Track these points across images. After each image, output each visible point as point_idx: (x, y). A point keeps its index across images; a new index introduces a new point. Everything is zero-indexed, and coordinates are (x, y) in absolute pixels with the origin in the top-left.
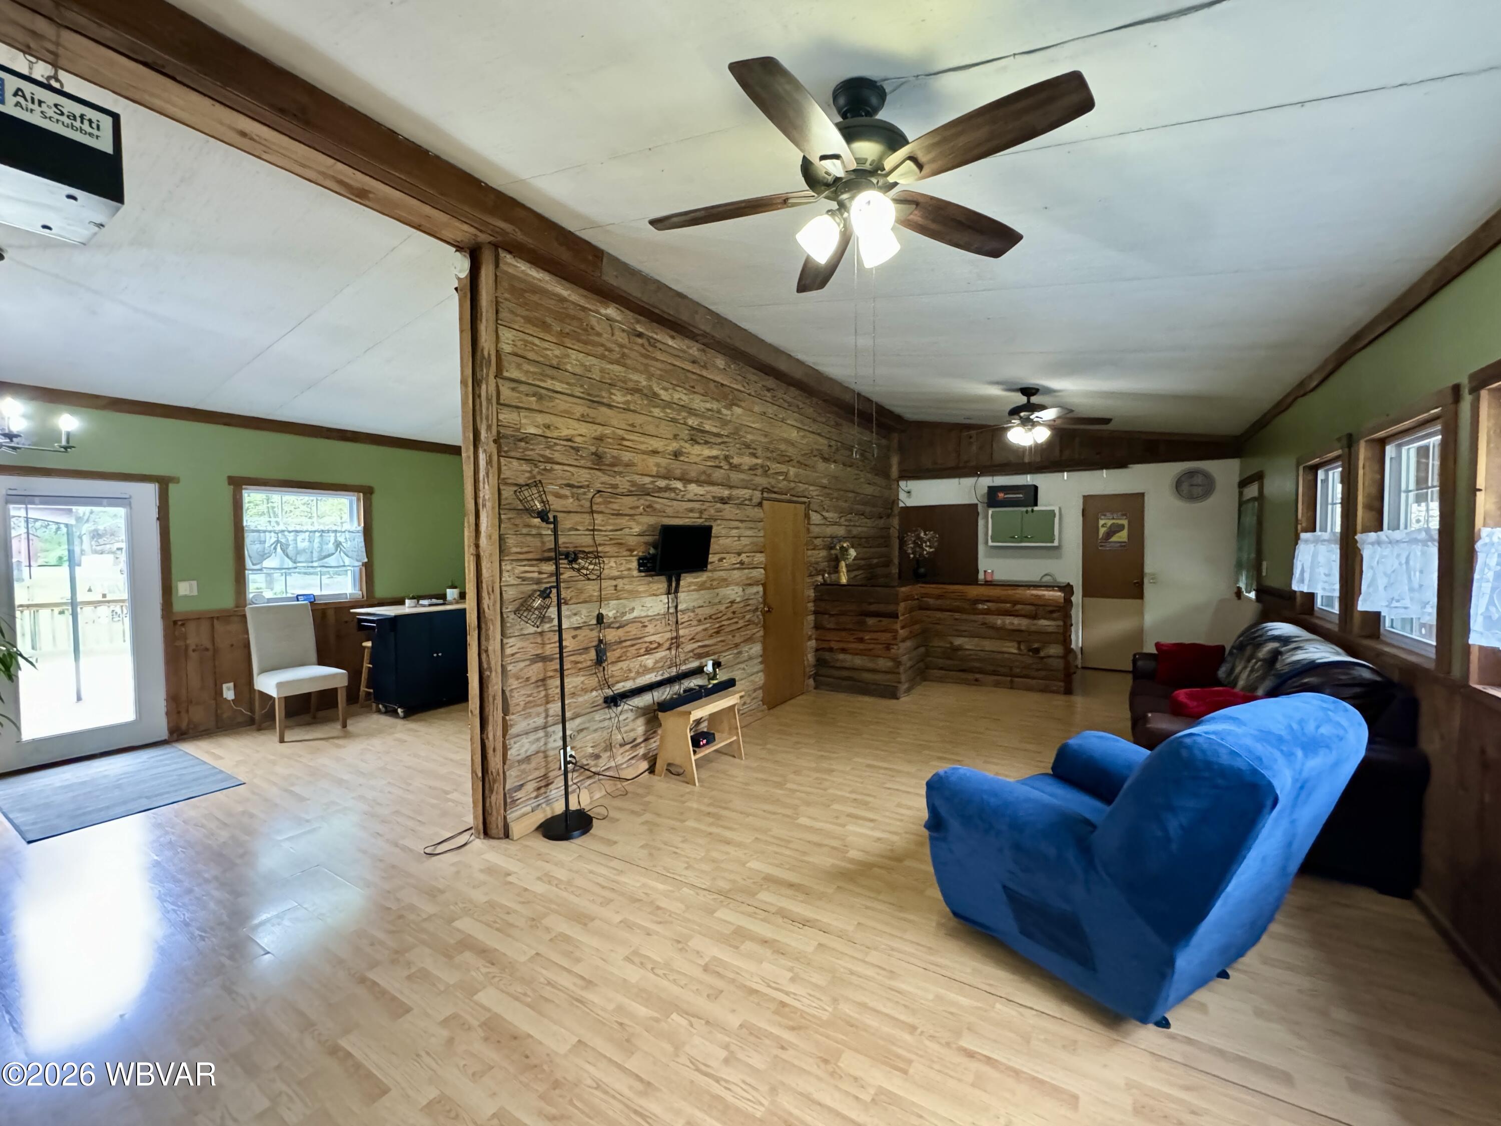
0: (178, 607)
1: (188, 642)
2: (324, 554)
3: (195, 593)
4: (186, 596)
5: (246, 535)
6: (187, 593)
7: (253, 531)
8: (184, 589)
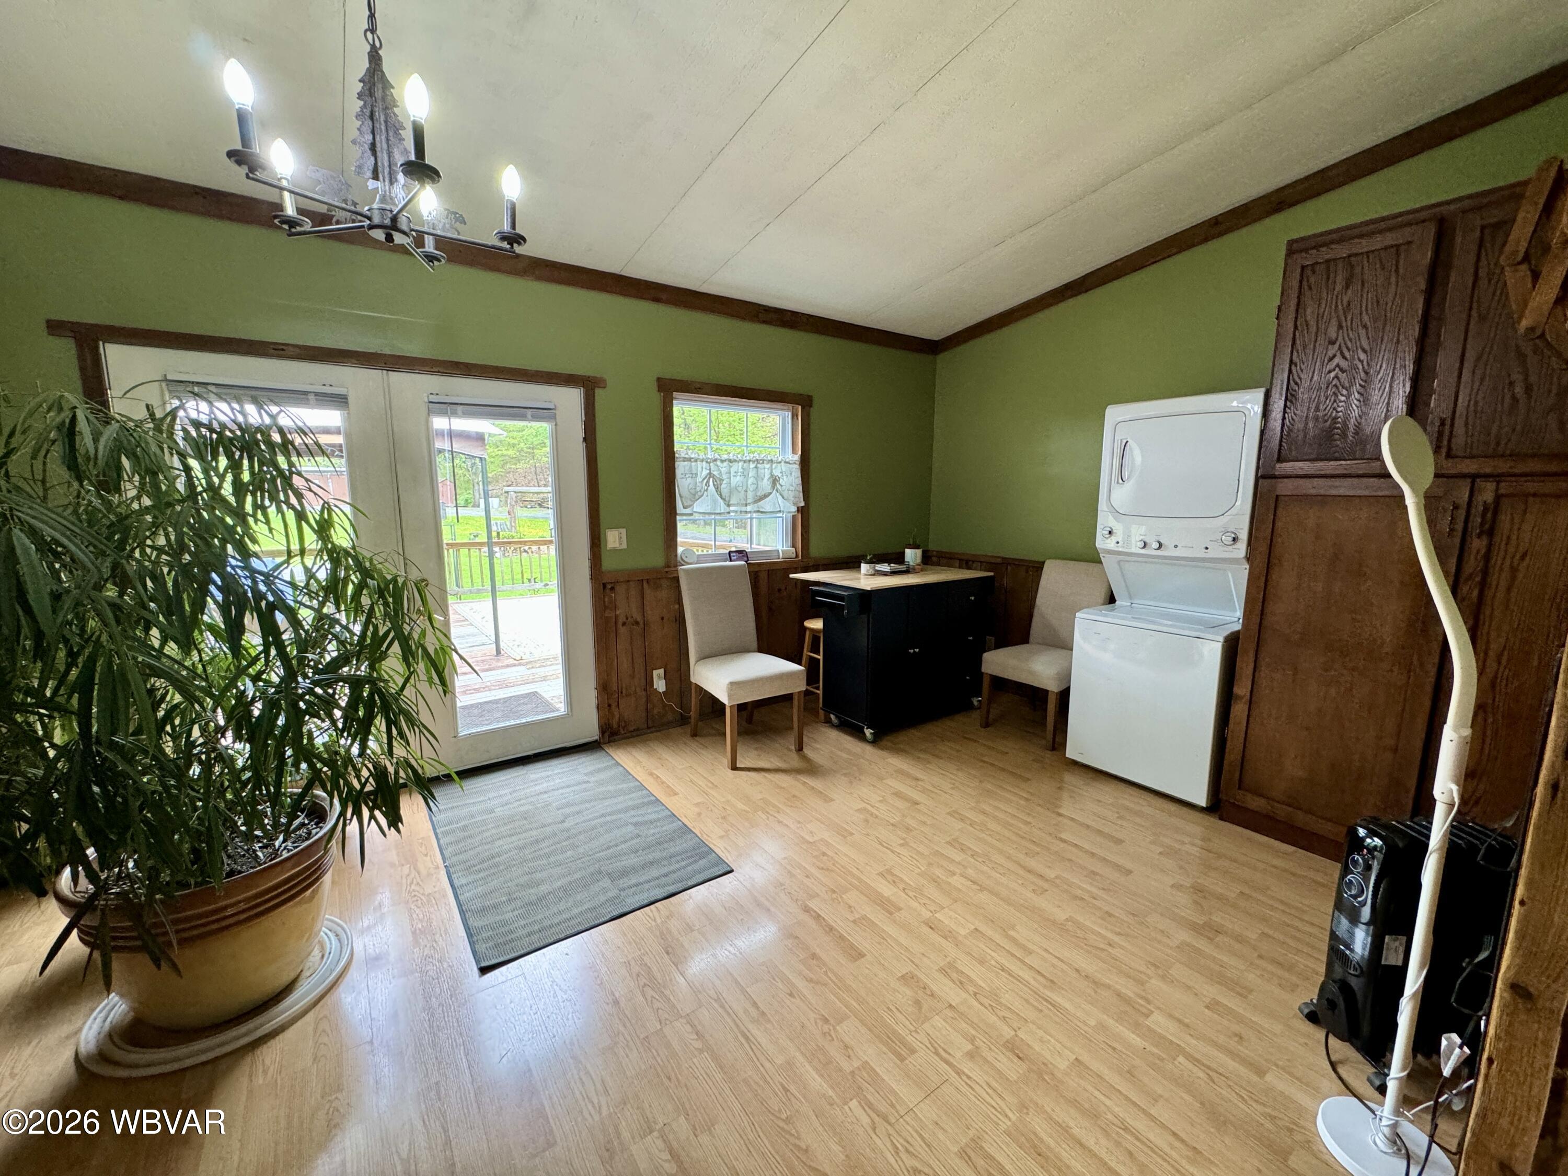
0: (608, 564)
1: (618, 612)
2: (759, 494)
3: (624, 546)
4: (614, 550)
5: (677, 464)
6: (617, 545)
7: (685, 460)
8: (614, 539)
